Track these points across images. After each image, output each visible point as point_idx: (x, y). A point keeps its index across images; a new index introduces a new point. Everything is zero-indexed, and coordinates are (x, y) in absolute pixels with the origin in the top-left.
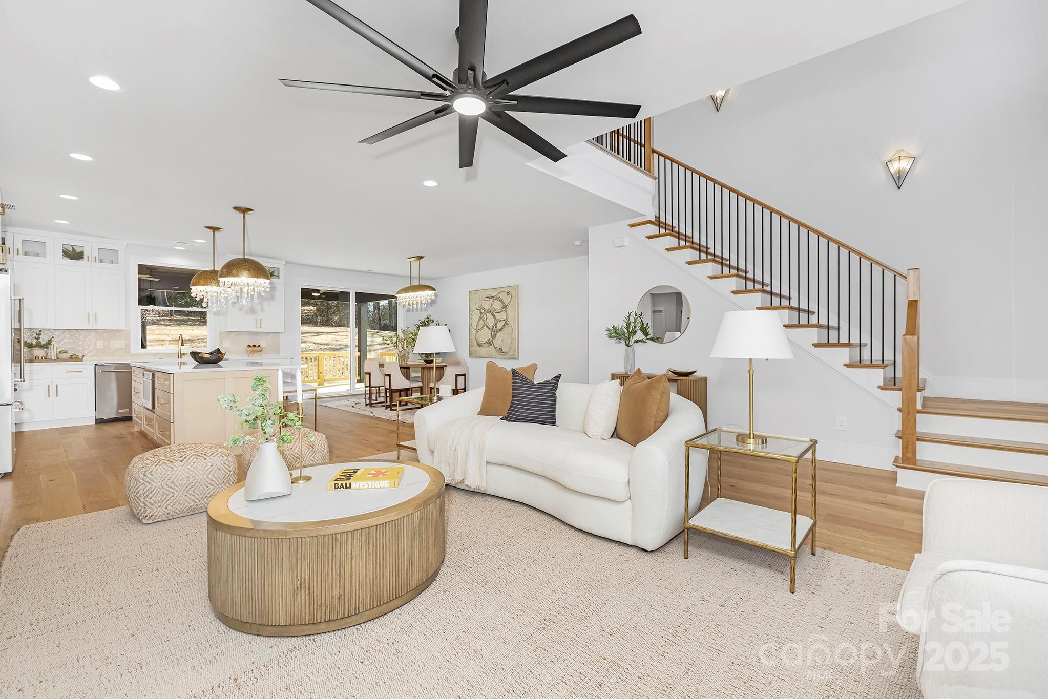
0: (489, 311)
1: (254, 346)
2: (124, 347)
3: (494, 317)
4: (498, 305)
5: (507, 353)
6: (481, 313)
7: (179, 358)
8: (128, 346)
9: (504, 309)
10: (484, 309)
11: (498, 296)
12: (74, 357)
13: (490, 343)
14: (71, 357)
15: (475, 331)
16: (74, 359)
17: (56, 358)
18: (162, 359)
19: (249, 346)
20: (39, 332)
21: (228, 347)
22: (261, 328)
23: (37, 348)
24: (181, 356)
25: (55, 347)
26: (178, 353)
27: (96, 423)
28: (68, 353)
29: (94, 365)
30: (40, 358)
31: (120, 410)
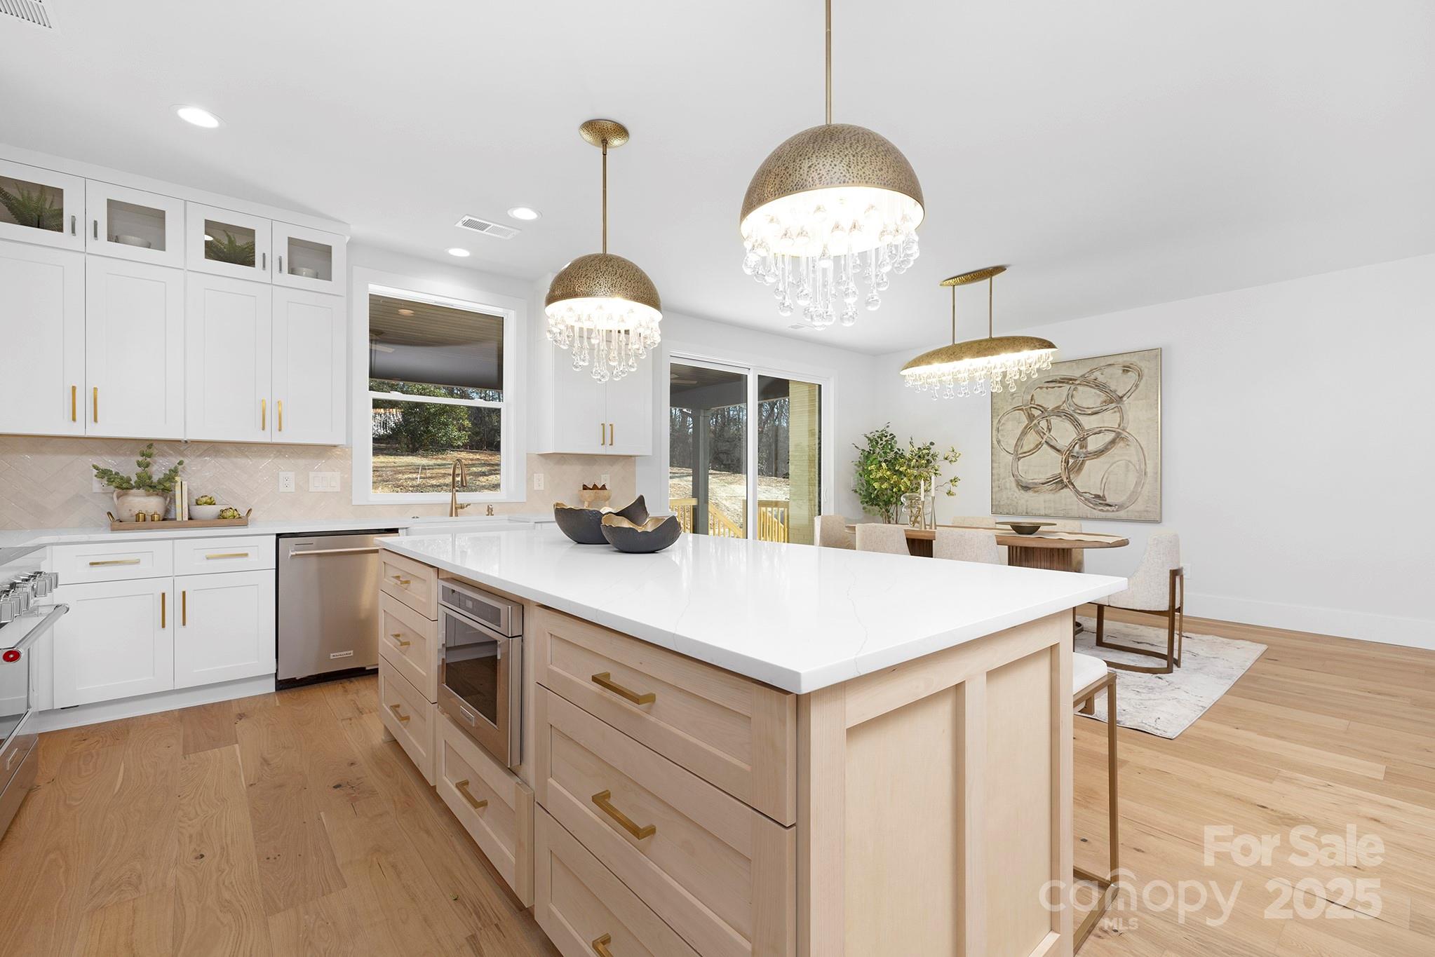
0: (1058, 412)
1: (595, 487)
2: (338, 489)
3: (1077, 424)
4: (1088, 398)
5: (1121, 507)
6: (1031, 417)
7: (451, 515)
8: (347, 485)
9: (1113, 405)
10: (1039, 407)
11: (1093, 377)
12: (229, 513)
13: (1059, 483)
14: (221, 516)
15: (1010, 458)
16: (229, 519)
17: (186, 518)
18: (417, 518)
19: (585, 488)
20: (147, 448)
21: (542, 488)
22: (611, 444)
23: (142, 491)
24: (456, 509)
25: (185, 488)
26: (450, 502)
27: (276, 690)
28: (214, 504)
29: (275, 536)
30: (149, 518)
31: (334, 654)
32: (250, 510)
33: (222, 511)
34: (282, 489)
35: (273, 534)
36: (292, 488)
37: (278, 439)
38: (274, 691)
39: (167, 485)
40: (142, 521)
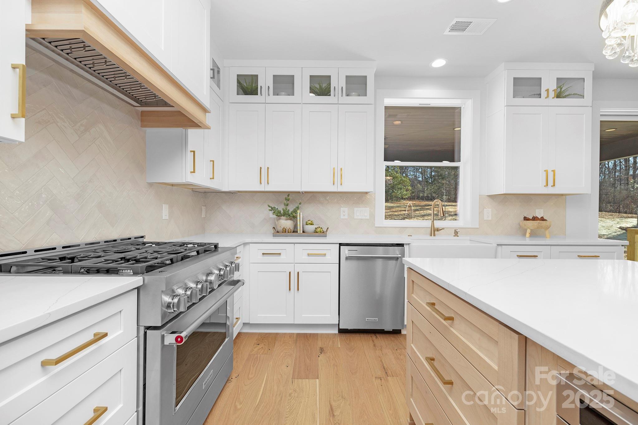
1: (535, 219)
2: (368, 217)
7: (431, 235)
8: (372, 216)
12: (319, 230)
14: (316, 231)
16: (320, 233)
17: (301, 232)
18: (411, 236)
19: (526, 219)
20: (288, 196)
21: (490, 218)
22: (554, 185)
23: (285, 218)
24: (434, 231)
25: (301, 216)
26: (431, 226)
27: (339, 332)
28: (313, 225)
29: (338, 245)
30: (287, 231)
31: (368, 319)
32: (328, 228)
33: (316, 228)
34: (342, 217)
35: (337, 243)
36: (346, 217)
37: (341, 189)
38: (338, 333)
39: (294, 214)
40: (285, 232)
